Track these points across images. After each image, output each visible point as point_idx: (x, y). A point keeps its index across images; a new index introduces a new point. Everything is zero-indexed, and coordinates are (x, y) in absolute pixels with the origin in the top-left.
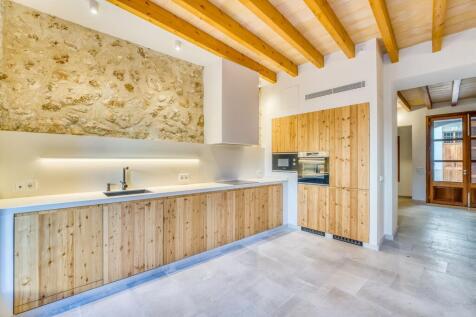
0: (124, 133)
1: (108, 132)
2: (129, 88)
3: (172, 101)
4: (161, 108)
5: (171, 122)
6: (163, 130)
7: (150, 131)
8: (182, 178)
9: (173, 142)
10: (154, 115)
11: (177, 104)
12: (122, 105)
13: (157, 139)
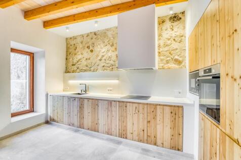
0: (90, 70)
1: (85, 71)
2: (92, 51)
3: (108, 51)
4: (103, 56)
5: (107, 62)
6: (104, 66)
7: (99, 67)
8: (109, 90)
9: (108, 72)
10: (100, 60)
12: (89, 59)
13: (101, 71)
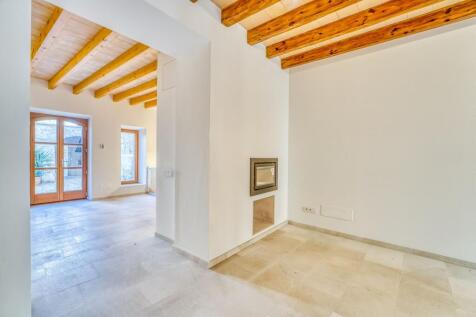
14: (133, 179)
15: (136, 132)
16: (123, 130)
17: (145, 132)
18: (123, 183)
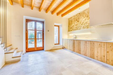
1: (76, 30)
4: (83, 23)
5: (85, 25)
6: (84, 27)
8: (86, 37)
10: (82, 24)
11: (87, 19)
12: (77, 25)
13: (82, 29)
14: (58, 43)
15: (58, 26)
16: (55, 26)
17: (62, 26)
18: (55, 44)
